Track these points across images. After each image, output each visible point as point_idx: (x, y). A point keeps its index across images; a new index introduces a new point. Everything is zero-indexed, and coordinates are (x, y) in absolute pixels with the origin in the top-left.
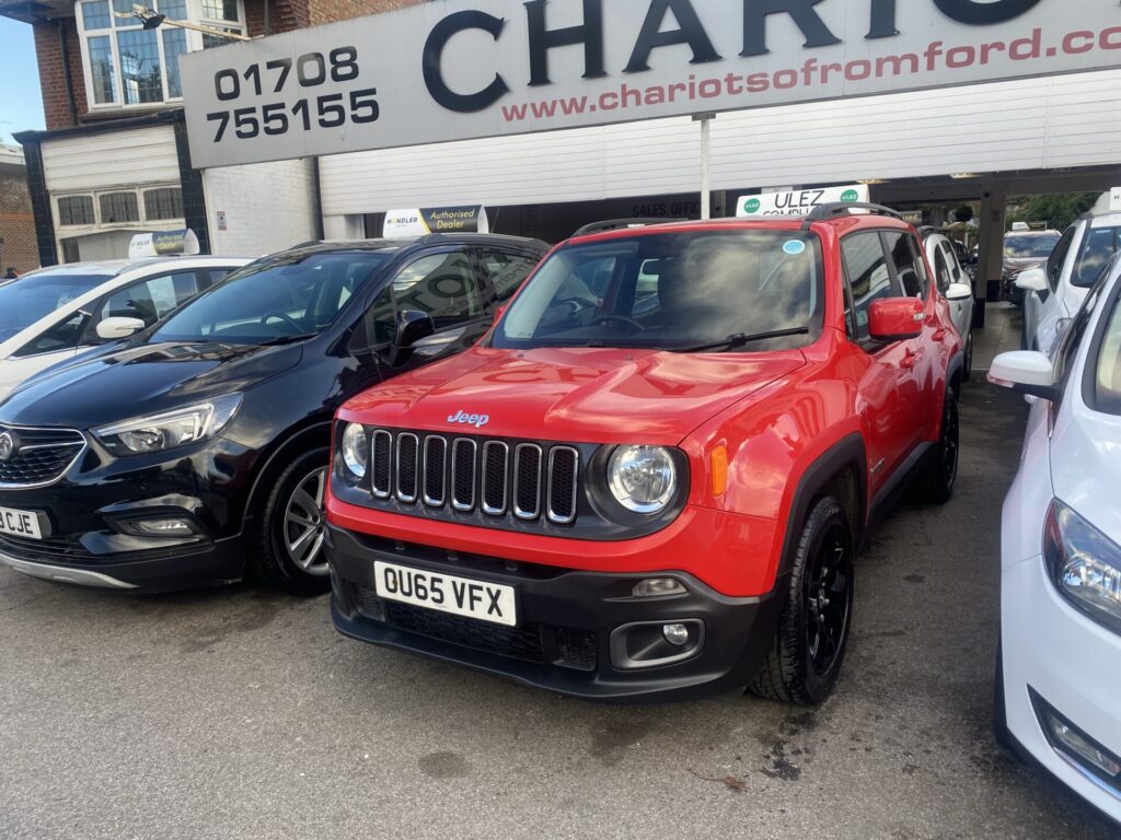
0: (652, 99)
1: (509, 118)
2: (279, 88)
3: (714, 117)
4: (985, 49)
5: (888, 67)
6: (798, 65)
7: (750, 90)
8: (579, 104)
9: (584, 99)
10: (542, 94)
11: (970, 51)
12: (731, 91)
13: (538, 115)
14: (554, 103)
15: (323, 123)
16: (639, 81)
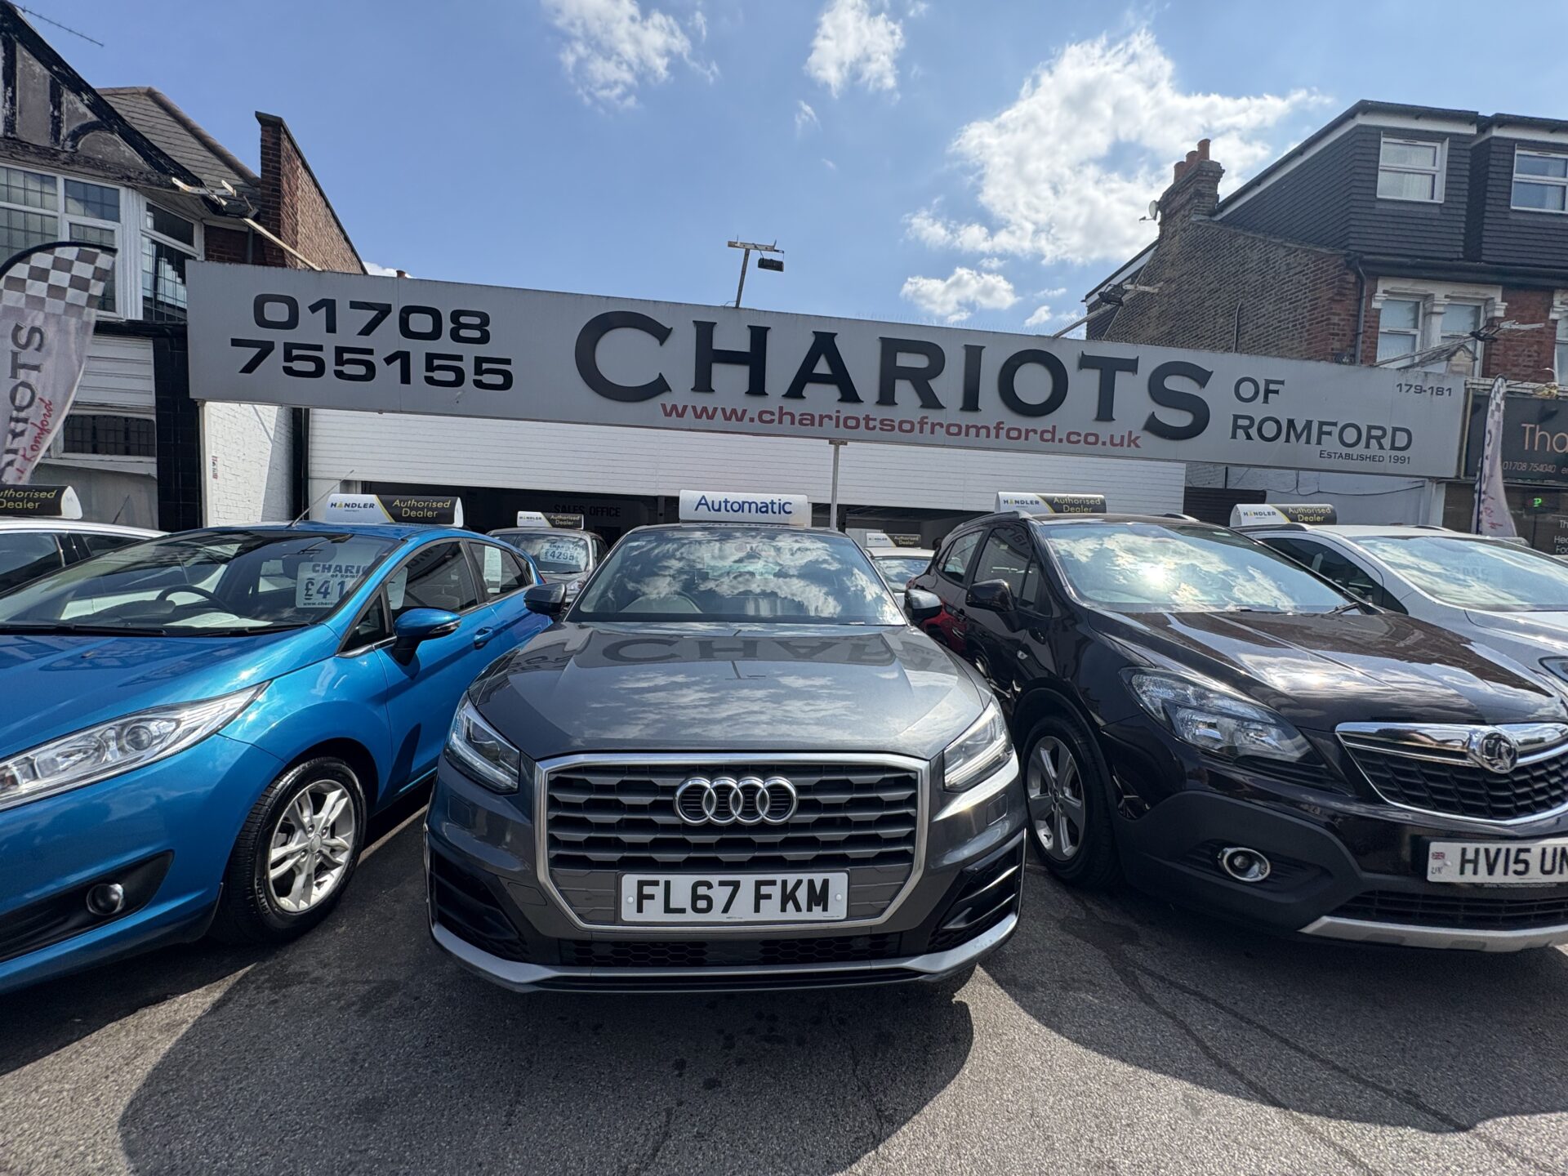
0: (804, 422)
1: (670, 415)
2: (367, 331)
3: (846, 444)
4: (1027, 432)
5: (973, 431)
6: (916, 420)
7: (881, 429)
8: (739, 414)
9: (744, 411)
10: (702, 400)
11: (1019, 431)
12: (867, 427)
13: (698, 417)
14: (715, 410)
15: (430, 380)
16: (793, 406)
